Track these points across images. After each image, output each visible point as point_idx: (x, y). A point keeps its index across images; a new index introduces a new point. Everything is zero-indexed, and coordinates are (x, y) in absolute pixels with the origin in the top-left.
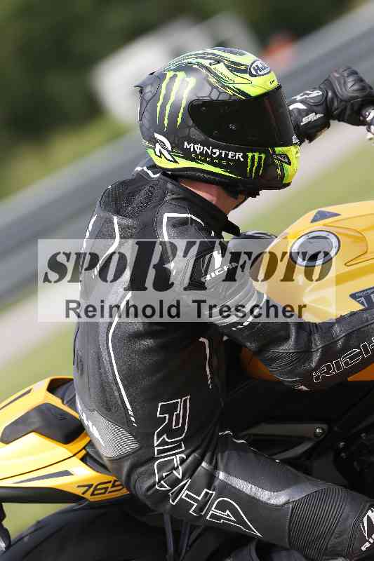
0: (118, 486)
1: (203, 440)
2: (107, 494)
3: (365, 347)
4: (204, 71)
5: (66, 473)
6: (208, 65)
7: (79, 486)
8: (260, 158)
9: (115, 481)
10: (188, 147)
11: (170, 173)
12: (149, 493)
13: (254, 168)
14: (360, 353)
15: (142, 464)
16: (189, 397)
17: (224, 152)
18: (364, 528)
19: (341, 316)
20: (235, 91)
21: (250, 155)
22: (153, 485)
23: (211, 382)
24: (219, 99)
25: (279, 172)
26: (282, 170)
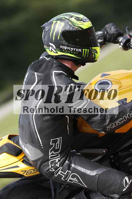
0: (35, 171)
1: (66, 153)
2: (32, 174)
3: (125, 117)
4: (67, 20)
5: (17, 167)
6: (68, 18)
7: (22, 171)
8: (87, 51)
9: (34, 169)
10: (62, 47)
11: (55, 57)
12: (48, 172)
13: (85, 55)
14: (123, 120)
15: (44, 162)
16: (61, 137)
17: (74, 49)
18: (124, 183)
19: (116, 107)
20: (78, 27)
21: (84, 50)
22: (49, 170)
23: (69, 132)
24: (73, 30)
25: (94, 56)
26: (95, 55)
